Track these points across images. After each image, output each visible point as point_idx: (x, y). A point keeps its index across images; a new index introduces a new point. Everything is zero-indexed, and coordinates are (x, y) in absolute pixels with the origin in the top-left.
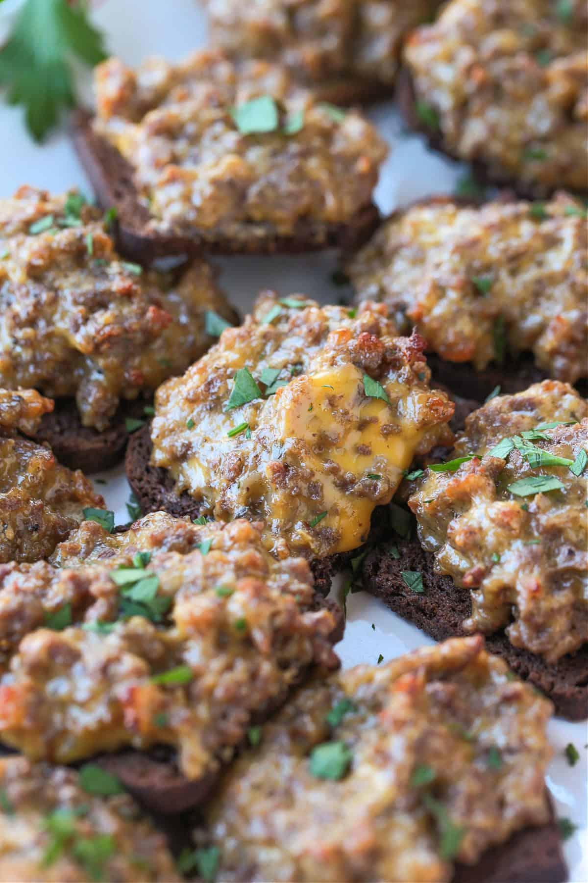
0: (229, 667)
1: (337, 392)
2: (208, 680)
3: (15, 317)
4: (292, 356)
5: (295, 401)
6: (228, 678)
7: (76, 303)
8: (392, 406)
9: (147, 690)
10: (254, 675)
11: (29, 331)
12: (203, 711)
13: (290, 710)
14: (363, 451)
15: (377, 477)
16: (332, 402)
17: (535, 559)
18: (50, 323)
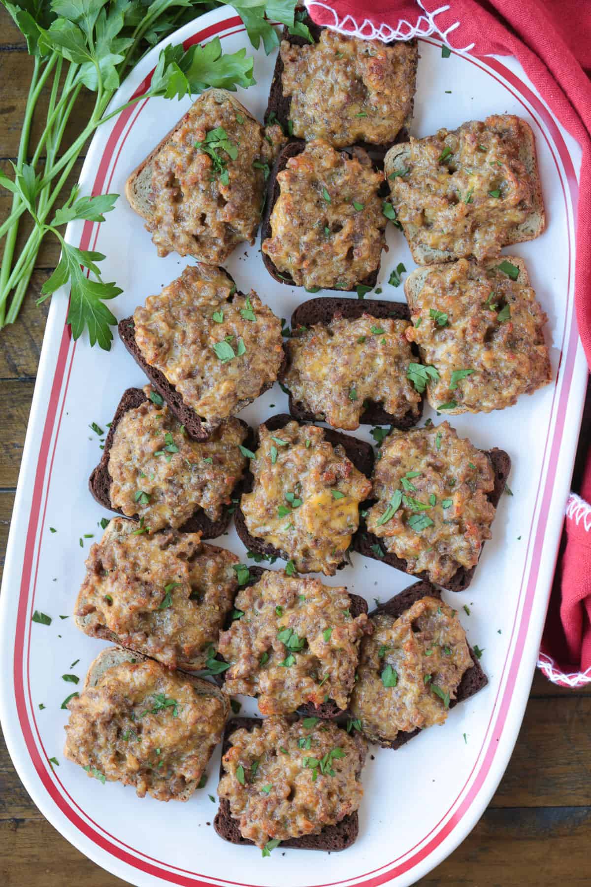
0: (340, 664)
1: (323, 503)
2: (335, 674)
3: (170, 504)
4: (294, 481)
5: (310, 517)
6: (342, 669)
7: (194, 490)
8: (346, 494)
9: (316, 689)
10: (350, 662)
11: (179, 508)
12: (338, 684)
13: (365, 658)
14: (341, 515)
15: (352, 526)
16: (323, 507)
17: (432, 557)
18: (187, 501)
